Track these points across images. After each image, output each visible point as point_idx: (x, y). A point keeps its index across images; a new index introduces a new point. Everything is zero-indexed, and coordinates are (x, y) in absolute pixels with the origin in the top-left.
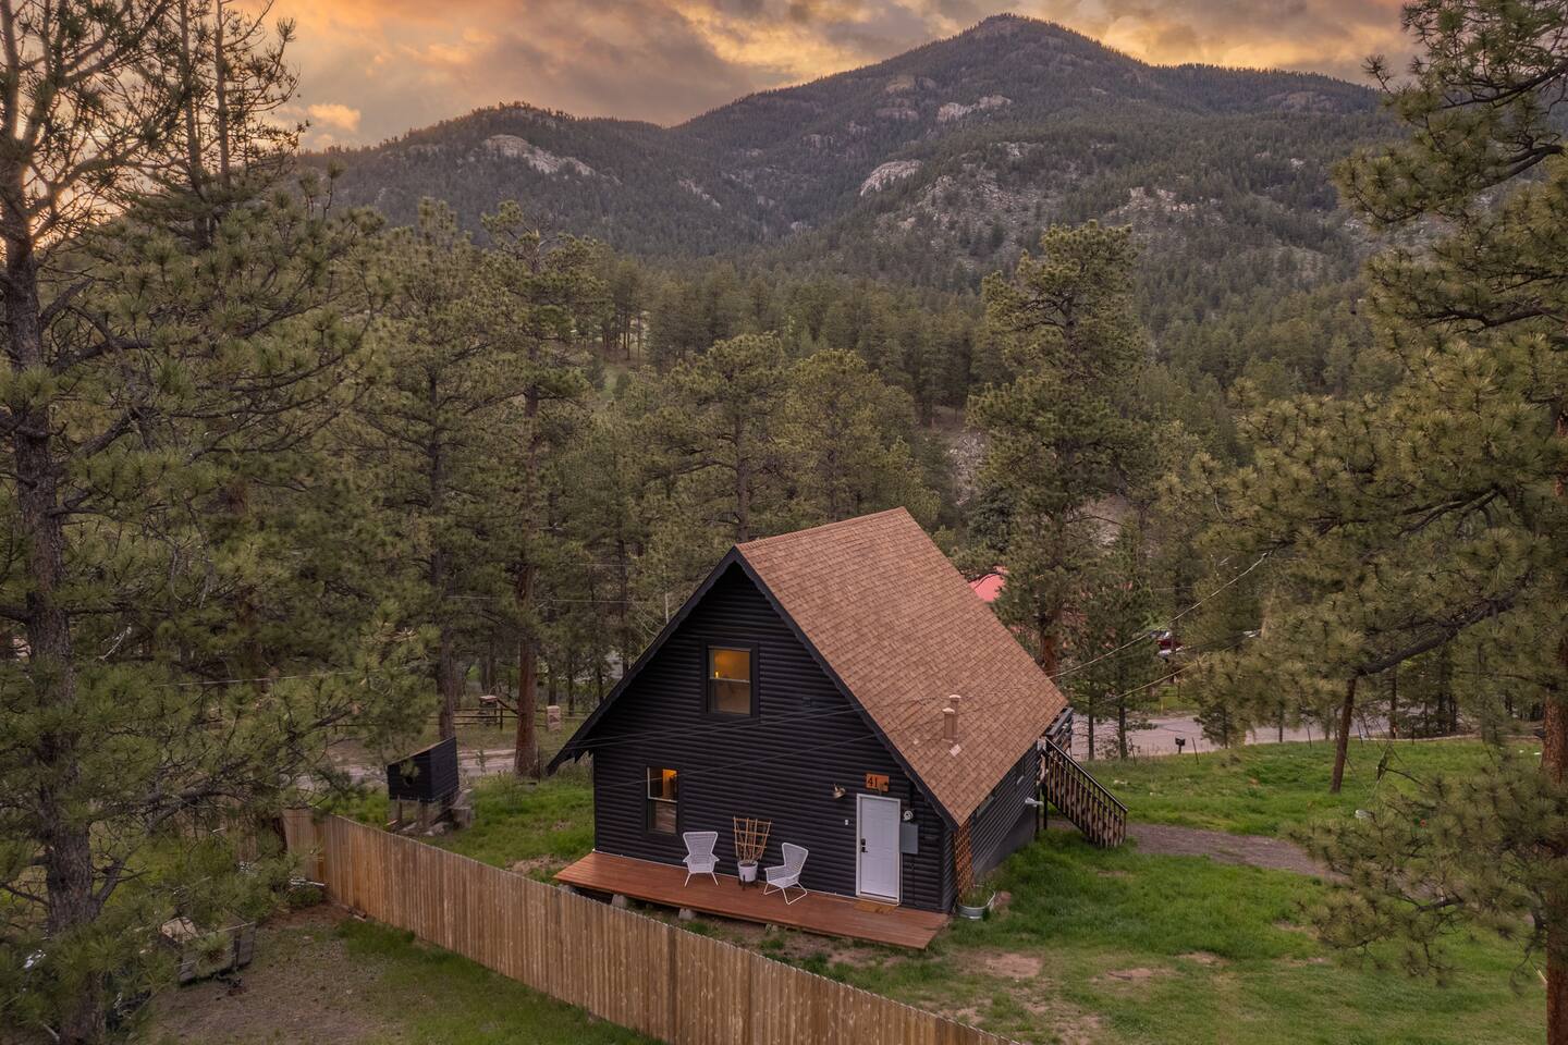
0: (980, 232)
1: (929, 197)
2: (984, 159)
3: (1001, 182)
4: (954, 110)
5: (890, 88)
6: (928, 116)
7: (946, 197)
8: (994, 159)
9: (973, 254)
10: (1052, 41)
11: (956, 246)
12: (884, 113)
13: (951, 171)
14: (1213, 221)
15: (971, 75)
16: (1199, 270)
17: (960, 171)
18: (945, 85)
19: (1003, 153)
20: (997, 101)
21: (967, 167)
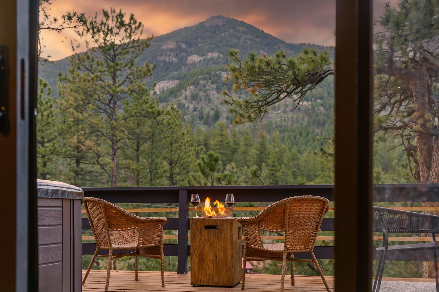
0: (209, 113)
1: (183, 96)
2: (210, 79)
3: (218, 90)
4: (195, 58)
5: (164, 47)
6: (182, 61)
7: (192, 96)
8: (215, 79)
9: (205, 123)
10: (241, 29)
11: (197, 119)
12: (161, 58)
13: (194, 83)
14: (319, 110)
15: (203, 43)
16: (313, 132)
17: (198, 84)
18: (190, 47)
19: (219, 76)
20: (216, 55)
21: (202, 82)
